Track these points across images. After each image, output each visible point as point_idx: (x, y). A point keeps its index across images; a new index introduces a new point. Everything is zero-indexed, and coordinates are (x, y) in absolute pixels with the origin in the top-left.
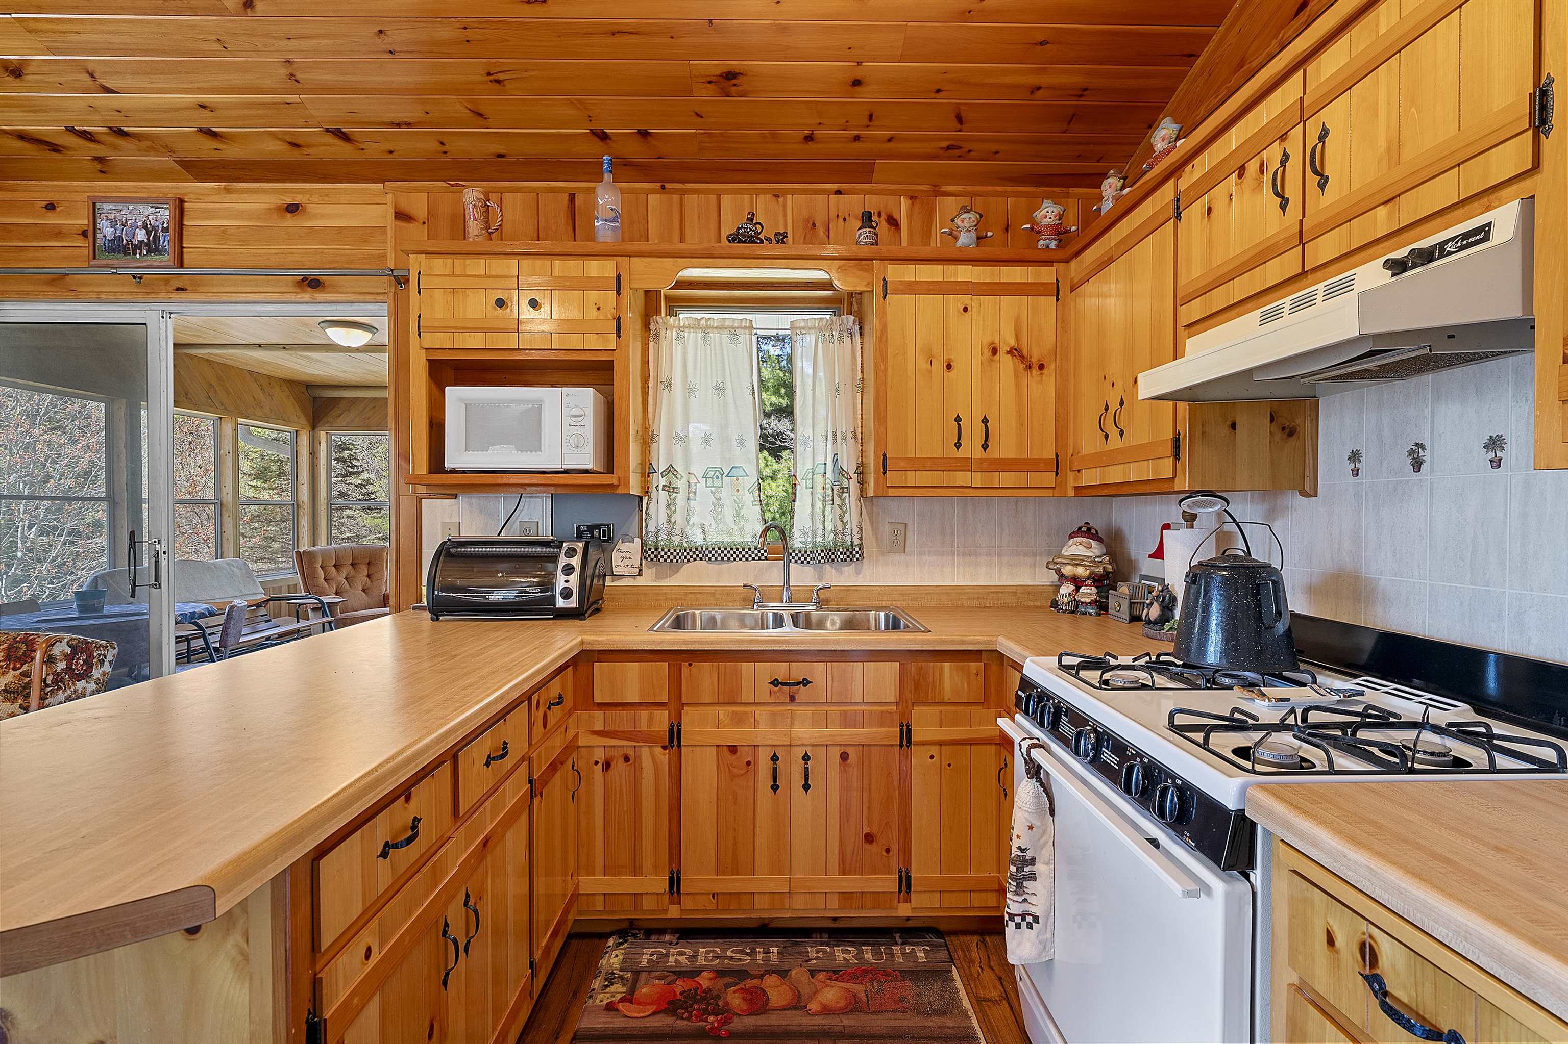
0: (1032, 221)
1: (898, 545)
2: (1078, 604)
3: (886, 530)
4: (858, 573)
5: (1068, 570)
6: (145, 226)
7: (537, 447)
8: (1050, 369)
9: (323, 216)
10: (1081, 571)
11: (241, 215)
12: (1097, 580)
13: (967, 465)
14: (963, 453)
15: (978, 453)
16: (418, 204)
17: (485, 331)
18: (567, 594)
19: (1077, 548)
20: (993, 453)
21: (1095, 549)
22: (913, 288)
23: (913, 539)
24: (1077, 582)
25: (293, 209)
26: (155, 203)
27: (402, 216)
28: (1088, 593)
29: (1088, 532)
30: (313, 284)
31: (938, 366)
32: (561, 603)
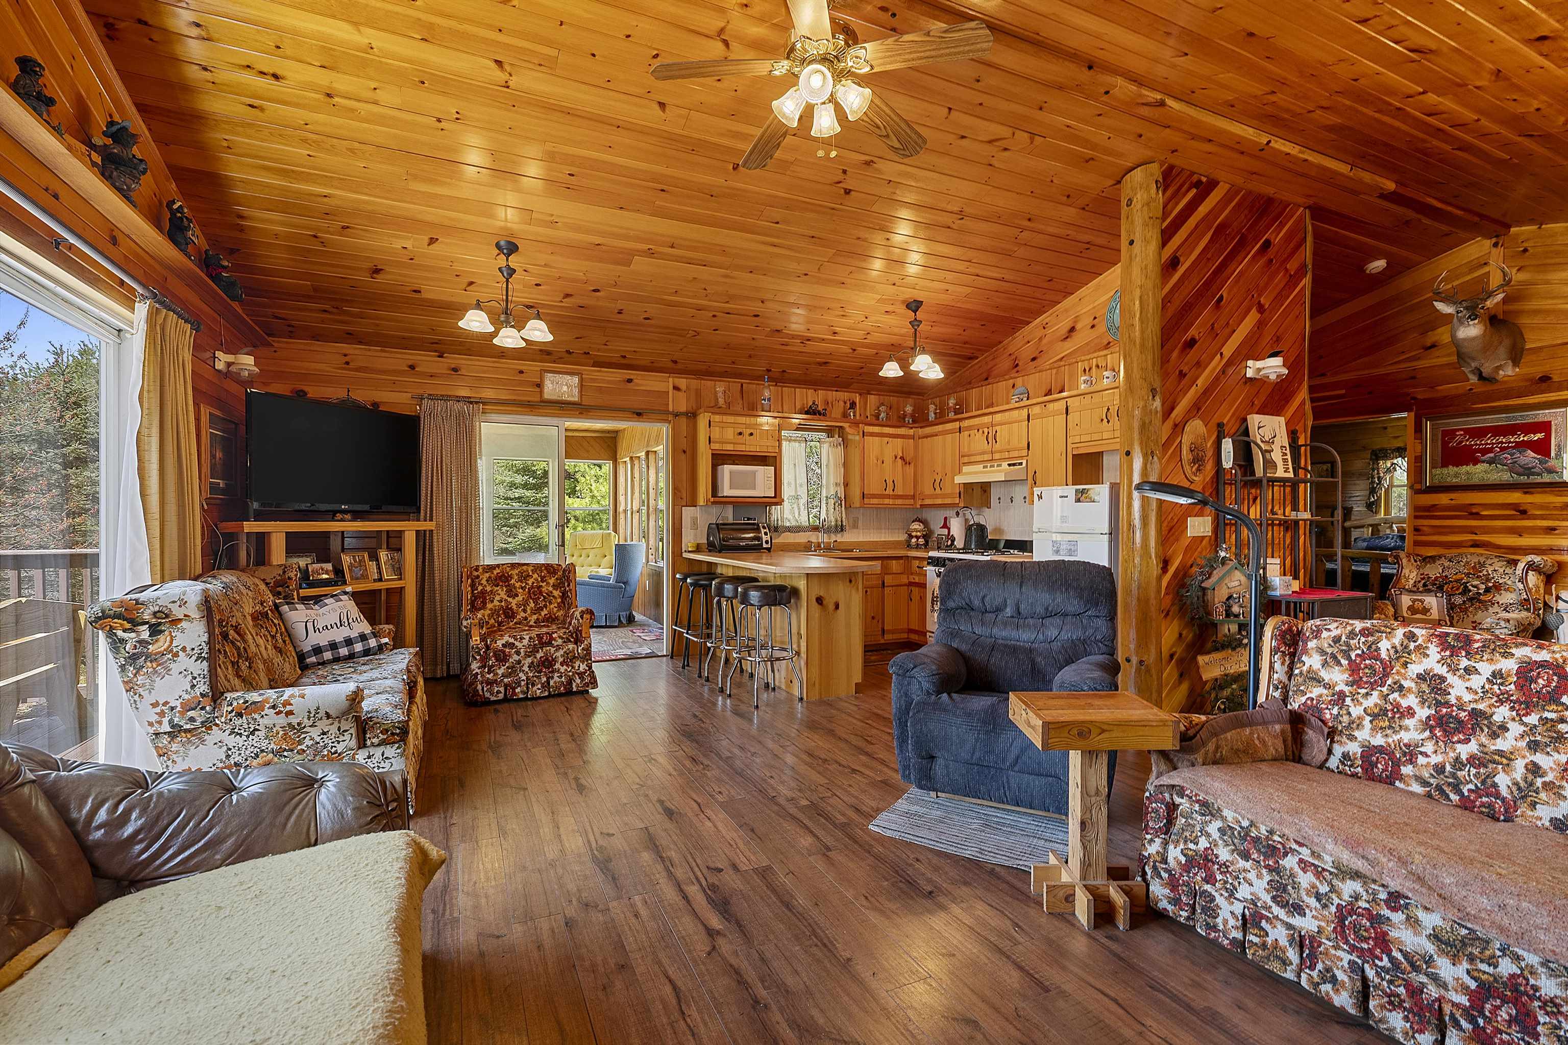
0: (904, 411)
1: (855, 526)
2: (918, 544)
3: (851, 521)
4: (842, 536)
5: (914, 534)
6: (566, 385)
7: (754, 488)
8: (912, 465)
9: (642, 385)
10: (919, 534)
11: (609, 382)
12: (924, 536)
13: (889, 497)
14: (887, 492)
15: (891, 493)
16: (682, 382)
17: (734, 444)
18: (767, 542)
19: (916, 526)
20: (896, 492)
21: (922, 526)
22: (872, 434)
23: (860, 524)
24: (917, 537)
25: (630, 381)
26: (571, 374)
27: (676, 388)
28: (921, 541)
29: (920, 521)
30: (639, 414)
31: (880, 462)
32: (765, 546)
